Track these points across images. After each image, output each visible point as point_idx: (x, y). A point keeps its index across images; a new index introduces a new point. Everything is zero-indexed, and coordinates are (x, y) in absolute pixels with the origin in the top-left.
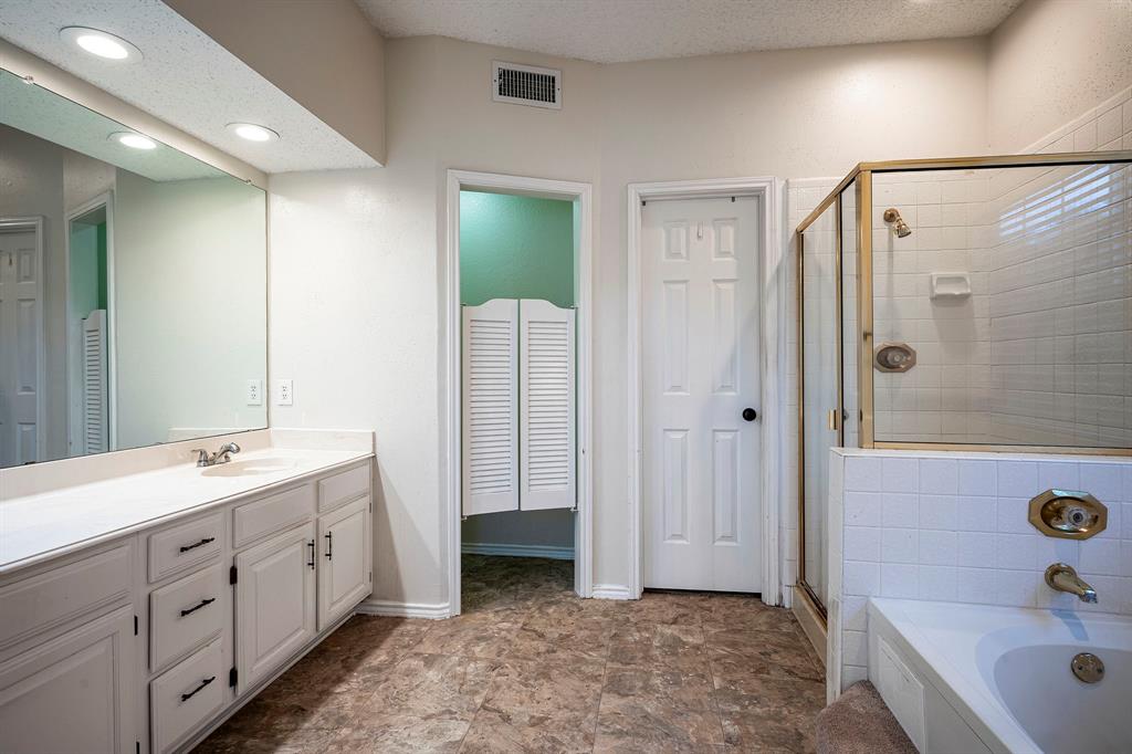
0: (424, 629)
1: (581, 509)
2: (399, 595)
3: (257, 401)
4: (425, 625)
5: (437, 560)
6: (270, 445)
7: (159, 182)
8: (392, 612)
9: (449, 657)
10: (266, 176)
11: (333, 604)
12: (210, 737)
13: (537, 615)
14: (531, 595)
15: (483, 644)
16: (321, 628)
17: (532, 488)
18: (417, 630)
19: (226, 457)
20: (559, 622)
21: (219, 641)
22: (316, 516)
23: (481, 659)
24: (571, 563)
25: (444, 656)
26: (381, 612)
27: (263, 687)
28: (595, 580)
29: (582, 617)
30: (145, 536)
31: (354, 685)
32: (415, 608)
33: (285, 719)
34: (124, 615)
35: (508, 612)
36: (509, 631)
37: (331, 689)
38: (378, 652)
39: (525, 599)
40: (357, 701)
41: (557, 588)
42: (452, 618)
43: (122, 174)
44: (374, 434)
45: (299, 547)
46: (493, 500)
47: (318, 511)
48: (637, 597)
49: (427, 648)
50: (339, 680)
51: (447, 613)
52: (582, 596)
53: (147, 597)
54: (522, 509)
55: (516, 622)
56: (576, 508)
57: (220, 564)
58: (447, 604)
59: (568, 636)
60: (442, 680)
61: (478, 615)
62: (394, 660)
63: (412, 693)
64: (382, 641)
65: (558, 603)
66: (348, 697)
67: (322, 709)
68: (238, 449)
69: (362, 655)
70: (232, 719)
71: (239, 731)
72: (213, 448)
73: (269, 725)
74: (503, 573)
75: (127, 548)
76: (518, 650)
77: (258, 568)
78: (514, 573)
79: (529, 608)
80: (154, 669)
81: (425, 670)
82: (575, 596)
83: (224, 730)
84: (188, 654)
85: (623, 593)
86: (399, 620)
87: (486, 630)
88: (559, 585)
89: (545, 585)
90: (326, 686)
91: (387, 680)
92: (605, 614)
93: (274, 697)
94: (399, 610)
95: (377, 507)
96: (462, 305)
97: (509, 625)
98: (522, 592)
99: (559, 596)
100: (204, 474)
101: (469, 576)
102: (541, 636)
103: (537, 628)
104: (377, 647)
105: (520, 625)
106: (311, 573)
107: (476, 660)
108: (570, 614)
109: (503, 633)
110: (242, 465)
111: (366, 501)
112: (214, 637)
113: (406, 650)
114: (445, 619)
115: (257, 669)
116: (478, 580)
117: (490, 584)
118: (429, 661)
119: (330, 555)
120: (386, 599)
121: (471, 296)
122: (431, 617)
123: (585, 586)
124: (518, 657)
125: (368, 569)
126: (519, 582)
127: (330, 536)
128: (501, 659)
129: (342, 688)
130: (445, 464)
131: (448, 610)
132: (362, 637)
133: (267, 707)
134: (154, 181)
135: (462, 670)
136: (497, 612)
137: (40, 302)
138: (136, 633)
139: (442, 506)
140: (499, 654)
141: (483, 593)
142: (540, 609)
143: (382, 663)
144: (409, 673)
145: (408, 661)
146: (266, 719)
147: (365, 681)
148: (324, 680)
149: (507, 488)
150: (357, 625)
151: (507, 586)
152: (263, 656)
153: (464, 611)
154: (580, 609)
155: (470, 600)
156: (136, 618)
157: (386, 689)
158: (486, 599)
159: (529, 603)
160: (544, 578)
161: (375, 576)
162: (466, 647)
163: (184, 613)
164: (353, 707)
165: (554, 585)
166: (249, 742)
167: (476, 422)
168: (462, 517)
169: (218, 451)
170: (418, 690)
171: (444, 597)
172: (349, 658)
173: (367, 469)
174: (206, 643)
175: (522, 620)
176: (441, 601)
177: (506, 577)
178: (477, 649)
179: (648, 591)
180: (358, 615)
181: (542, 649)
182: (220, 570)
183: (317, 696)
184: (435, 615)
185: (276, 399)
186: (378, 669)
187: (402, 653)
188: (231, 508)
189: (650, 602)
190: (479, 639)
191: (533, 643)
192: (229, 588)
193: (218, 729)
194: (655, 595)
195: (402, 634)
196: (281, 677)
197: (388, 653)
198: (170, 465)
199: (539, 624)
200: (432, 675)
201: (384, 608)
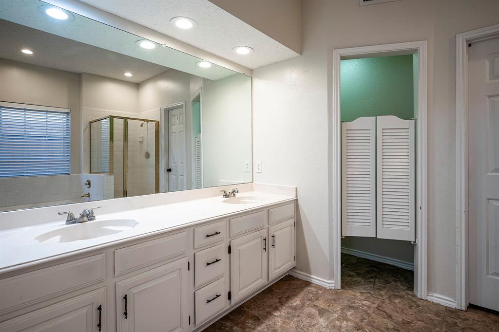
0: (320, 292)
1: (419, 242)
2: (308, 271)
3: (248, 170)
4: (321, 290)
5: (327, 255)
6: (253, 190)
7: (215, 81)
8: (305, 278)
9: (332, 313)
10: (252, 70)
11: (276, 269)
12: (221, 319)
13: (387, 301)
14: (385, 288)
15: (352, 311)
16: (270, 279)
17: (385, 226)
18: (316, 291)
19: (234, 194)
20: (402, 310)
21: (223, 278)
22: (268, 226)
23: (350, 320)
24: (411, 273)
25: (330, 312)
26: (300, 277)
27: (244, 301)
28: (429, 289)
29: (419, 311)
30: (192, 228)
31: (283, 314)
32: (317, 279)
33: (251, 322)
34: (184, 261)
35: (369, 295)
36: (369, 307)
37: (272, 312)
38: (296, 298)
39: (380, 289)
40: (283, 324)
41: (401, 287)
42: (336, 289)
43: (205, 80)
44: (296, 188)
45: (259, 240)
46: (360, 229)
47: (269, 224)
48: (464, 308)
49: (321, 304)
50: (276, 309)
51: (333, 286)
52: (419, 297)
53: (193, 255)
54: (378, 237)
55: (374, 303)
56: (415, 242)
57: (224, 244)
58: (333, 282)
59: (409, 323)
60: (327, 326)
61: (351, 292)
62: (303, 306)
63: (310, 329)
64: (299, 293)
65: (401, 297)
66: (279, 319)
67: (267, 322)
68: (238, 192)
69: (288, 298)
70: (231, 313)
71: (232, 320)
72: (229, 190)
73: (244, 323)
74: (367, 269)
75: (185, 233)
76: (374, 322)
77: (240, 248)
78: (373, 271)
79: (382, 296)
80: (196, 286)
81: (319, 317)
82: (414, 296)
83: (226, 318)
84: (210, 282)
85: (452, 303)
86: (308, 284)
87: (354, 303)
88: (403, 285)
89: (393, 283)
90: (270, 310)
91: (298, 316)
92: (437, 314)
93: (249, 308)
94: (308, 278)
95: (298, 224)
96: (342, 122)
97: (369, 303)
98: (378, 284)
99: (403, 293)
100: (223, 202)
101: (347, 267)
102: (390, 317)
103: (387, 310)
104: (295, 295)
105: (376, 305)
106: (265, 254)
107: (347, 320)
108: (411, 307)
109: (365, 308)
110: (240, 198)
111: (292, 221)
112: (221, 276)
113: (310, 302)
114: (332, 289)
115: (241, 294)
116: (353, 271)
117: (359, 275)
118: (322, 312)
119: (274, 246)
120: (302, 271)
121: (347, 116)
122: (324, 286)
123: (421, 290)
124: (373, 326)
125: (293, 254)
126: (376, 277)
127: (274, 237)
128: (363, 324)
129: (277, 313)
130: (332, 207)
131: (333, 285)
132: (289, 288)
133: (245, 312)
134: (213, 81)
135: (339, 324)
136: (362, 293)
137: (184, 133)
138: (189, 270)
139: (331, 228)
140: (362, 321)
141: (354, 279)
142: (389, 298)
143: (297, 305)
144: (310, 316)
145: (310, 308)
146: (243, 318)
147: (288, 313)
148: (270, 306)
149: (369, 224)
150: (287, 280)
151: (369, 278)
152: (242, 289)
153: (342, 287)
154: (418, 306)
155: (346, 283)
156: (189, 263)
157: (298, 321)
158: (356, 283)
159: (382, 293)
160: (393, 278)
161: (297, 258)
162: (342, 309)
163: (208, 264)
164: (281, 327)
165: (399, 285)
166: (235, 328)
167: (350, 185)
168: (341, 236)
169: (231, 191)
170: (314, 328)
171: (331, 277)
172: (282, 297)
173: (293, 205)
174: (217, 279)
175: (377, 302)
176: (329, 279)
177: (369, 272)
178: (349, 313)
179: (472, 307)
180: (289, 275)
181: (390, 326)
182: (224, 247)
183: (265, 314)
184: (326, 286)
185: (255, 170)
186: (295, 309)
187: (308, 303)
188: (229, 219)
189: (475, 316)
190: (351, 307)
191: (383, 320)
192: (228, 255)
193: (225, 316)
194: (479, 311)
195: (309, 292)
196: (252, 298)
197: (301, 301)
198: (214, 196)
199: (388, 308)
200: (322, 321)
201: (301, 275)
